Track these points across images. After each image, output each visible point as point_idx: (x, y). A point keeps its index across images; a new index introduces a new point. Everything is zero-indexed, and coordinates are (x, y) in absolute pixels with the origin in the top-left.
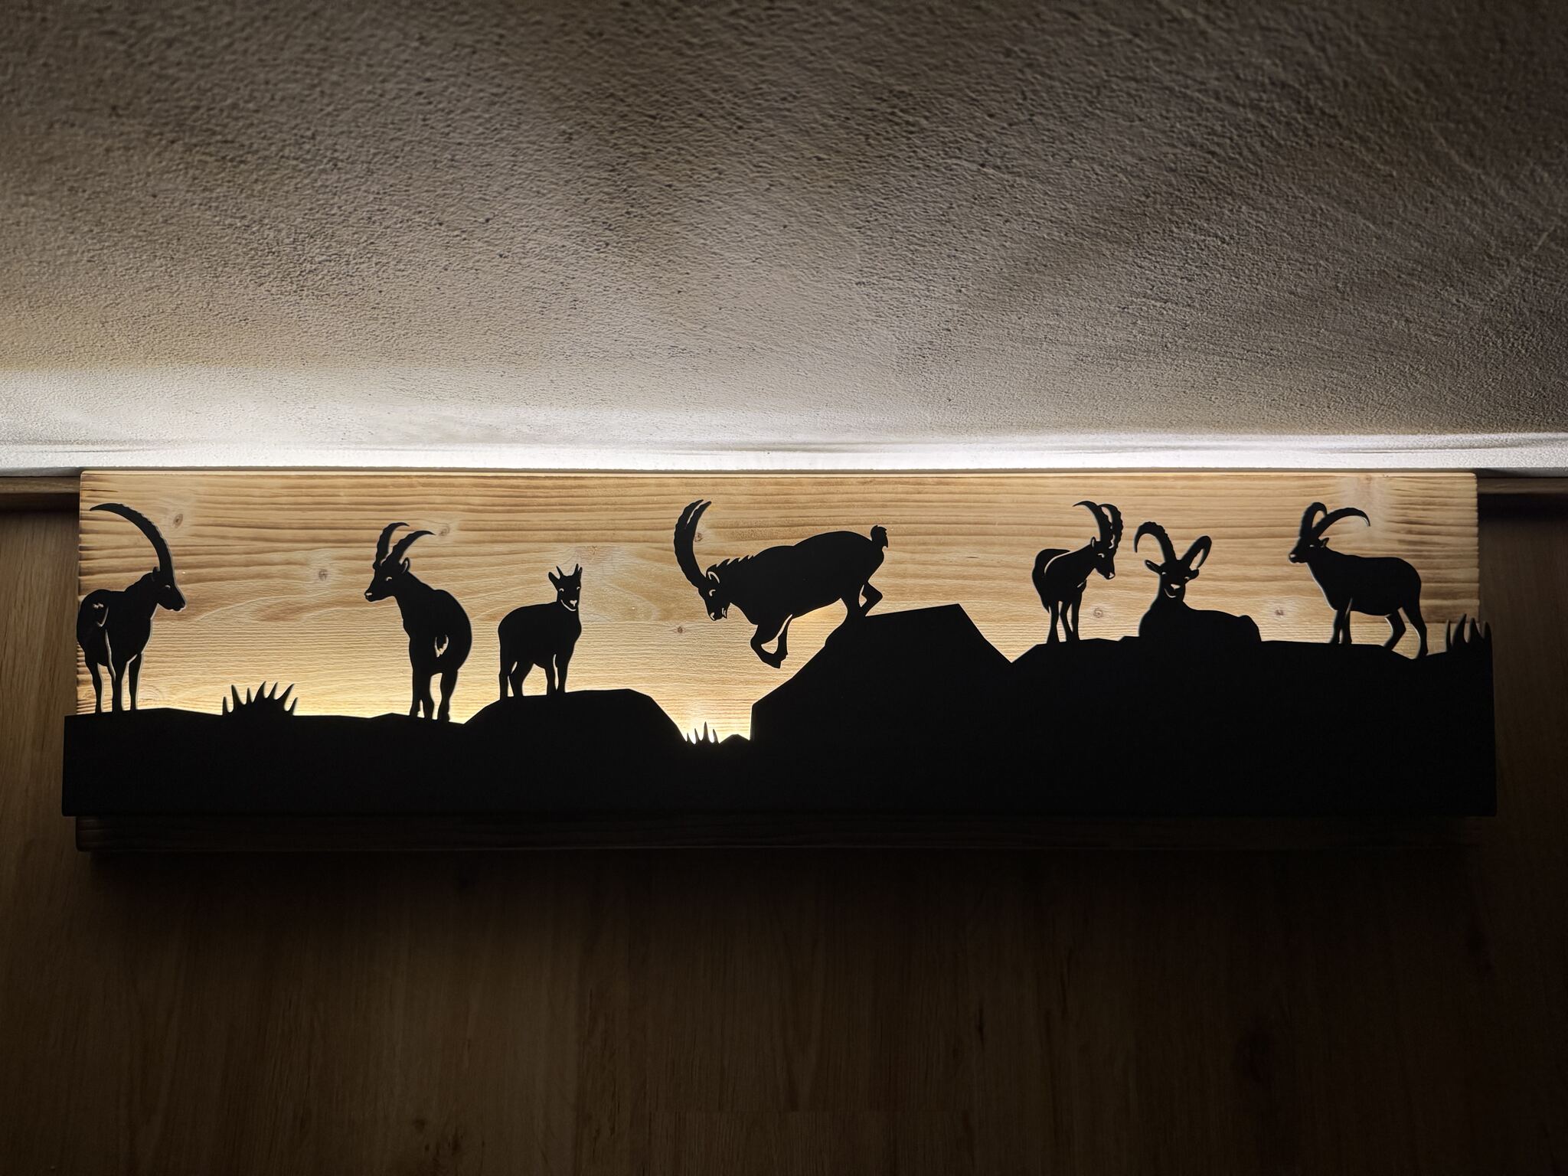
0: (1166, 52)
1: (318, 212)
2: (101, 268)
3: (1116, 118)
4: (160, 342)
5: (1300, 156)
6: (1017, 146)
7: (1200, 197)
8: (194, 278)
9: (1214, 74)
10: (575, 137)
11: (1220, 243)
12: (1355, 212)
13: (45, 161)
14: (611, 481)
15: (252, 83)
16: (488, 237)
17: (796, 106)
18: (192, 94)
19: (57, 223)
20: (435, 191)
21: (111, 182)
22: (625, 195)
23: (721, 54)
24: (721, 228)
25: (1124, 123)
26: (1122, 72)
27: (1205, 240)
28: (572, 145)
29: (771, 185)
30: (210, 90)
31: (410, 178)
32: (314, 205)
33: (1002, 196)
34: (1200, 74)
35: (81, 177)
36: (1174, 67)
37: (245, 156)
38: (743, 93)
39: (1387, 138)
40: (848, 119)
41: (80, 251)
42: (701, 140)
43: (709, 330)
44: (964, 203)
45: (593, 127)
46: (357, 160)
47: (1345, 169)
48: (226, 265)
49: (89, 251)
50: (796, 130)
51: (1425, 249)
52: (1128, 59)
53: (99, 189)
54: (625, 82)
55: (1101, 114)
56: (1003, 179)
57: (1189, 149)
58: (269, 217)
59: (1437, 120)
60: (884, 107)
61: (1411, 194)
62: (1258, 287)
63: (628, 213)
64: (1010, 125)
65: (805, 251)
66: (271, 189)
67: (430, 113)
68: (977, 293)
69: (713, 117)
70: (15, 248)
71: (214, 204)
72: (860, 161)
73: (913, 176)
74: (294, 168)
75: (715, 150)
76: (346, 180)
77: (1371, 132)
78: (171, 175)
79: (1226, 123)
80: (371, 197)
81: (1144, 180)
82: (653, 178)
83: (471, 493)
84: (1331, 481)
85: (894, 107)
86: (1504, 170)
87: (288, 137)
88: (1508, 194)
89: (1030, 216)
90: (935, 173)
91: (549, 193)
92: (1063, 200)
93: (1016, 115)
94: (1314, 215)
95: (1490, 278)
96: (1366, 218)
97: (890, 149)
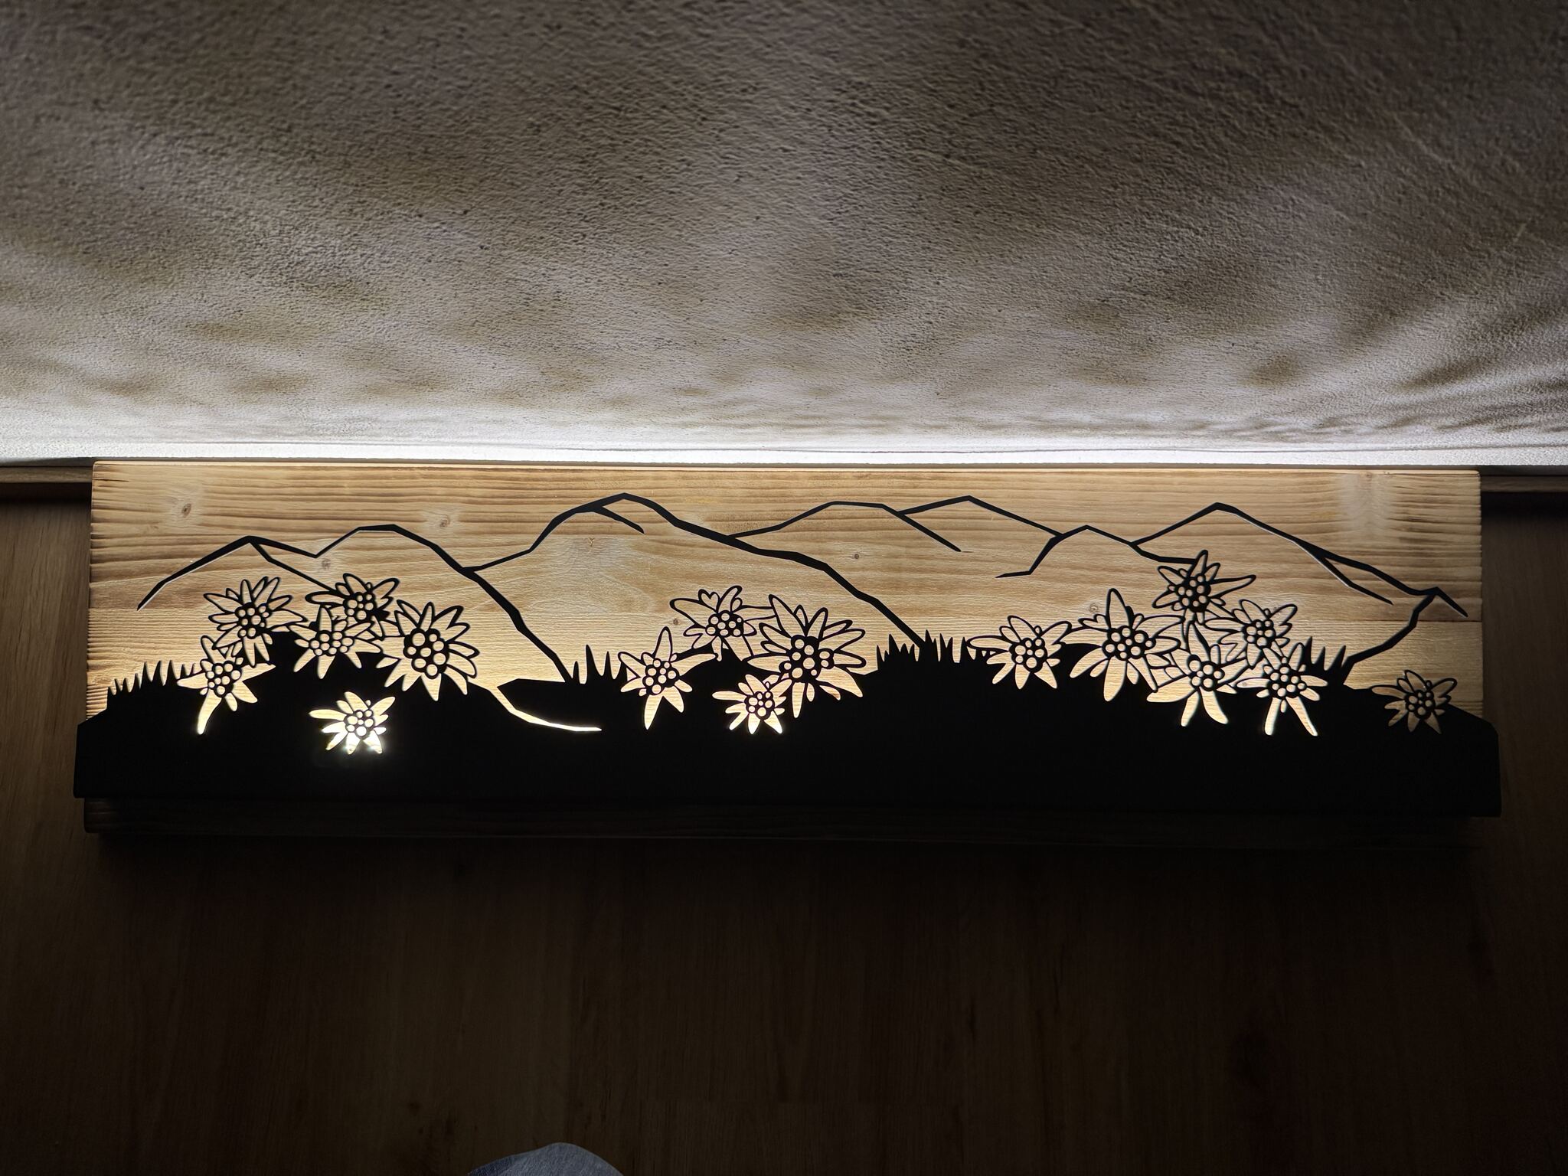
0: (1120, 42)
1: (300, 204)
2: (97, 260)
3: (1077, 108)
4: (159, 333)
5: (1265, 146)
6: (981, 136)
7: (1169, 188)
8: (186, 270)
9: (1170, 64)
11: (1193, 235)
12: (1326, 203)
13: (35, 154)
14: (609, 474)
15: (227, 76)
16: (467, 229)
17: (757, 98)
18: (168, 89)
19: (51, 215)
20: (412, 183)
21: (99, 174)
22: (597, 186)
23: (678, 47)
24: (695, 220)
25: (1084, 113)
26: (1077, 61)
27: (1178, 232)
28: (540, 136)
29: (740, 176)
30: (187, 83)
31: (387, 170)
32: (296, 197)
33: (970, 188)
34: (1156, 63)
35: (70, 169)
36: (1128, 57)
37: (226, 148)
38: (703, 85)
39: (1351, 128)
40: (809, 110)
41: (75, 243)
42: (667, 132)
43: (691, 321)
44: (933, 194)
45: (560, 119)
46: (334, 152)
47: (1313, 160)
48: (216, 257)
49: (84, 242)
50: (759, 121)
51: (1402, 241)
52: (1082, 49)
53: (88, 182)
54: (588, 74)
55: (1060, 105)
56: (969, 170)
57: (1152, 139)
58: (254, 209)
59: (1400, 109)
60: (843, 98)
61: (1381, 183)
62: (1238, 279)
63: (602, 204)
64: (971, 115)
65: (780, 243)
66: (254, 181)
67: (400, 105)
68: (955, 285)
69: (677, 109)
71: (199, 197)
72: (825, 153)
73: (879, 167)
74: (274, 160)
75: (682, 142)
76: (325, 172)
77: (1334, 121)
78: (156, 168)
79: (1188, 113)
80: (351, 189)
81: (1111, 170)
82: (624, 169)
83: (470, 485)
84: (1332, 478)
85: (853, 98)
86: (1474, 160)
87: (265, 130)
88: (1481, 184)
89: (1000, 207)
90: (900, 164)
91: (523, 185)
92: (1031, 191)
93: (976, 105)
94: (1286, 206)
95: (1473, 271)
96: (1339, 210)
97: (854, 140)
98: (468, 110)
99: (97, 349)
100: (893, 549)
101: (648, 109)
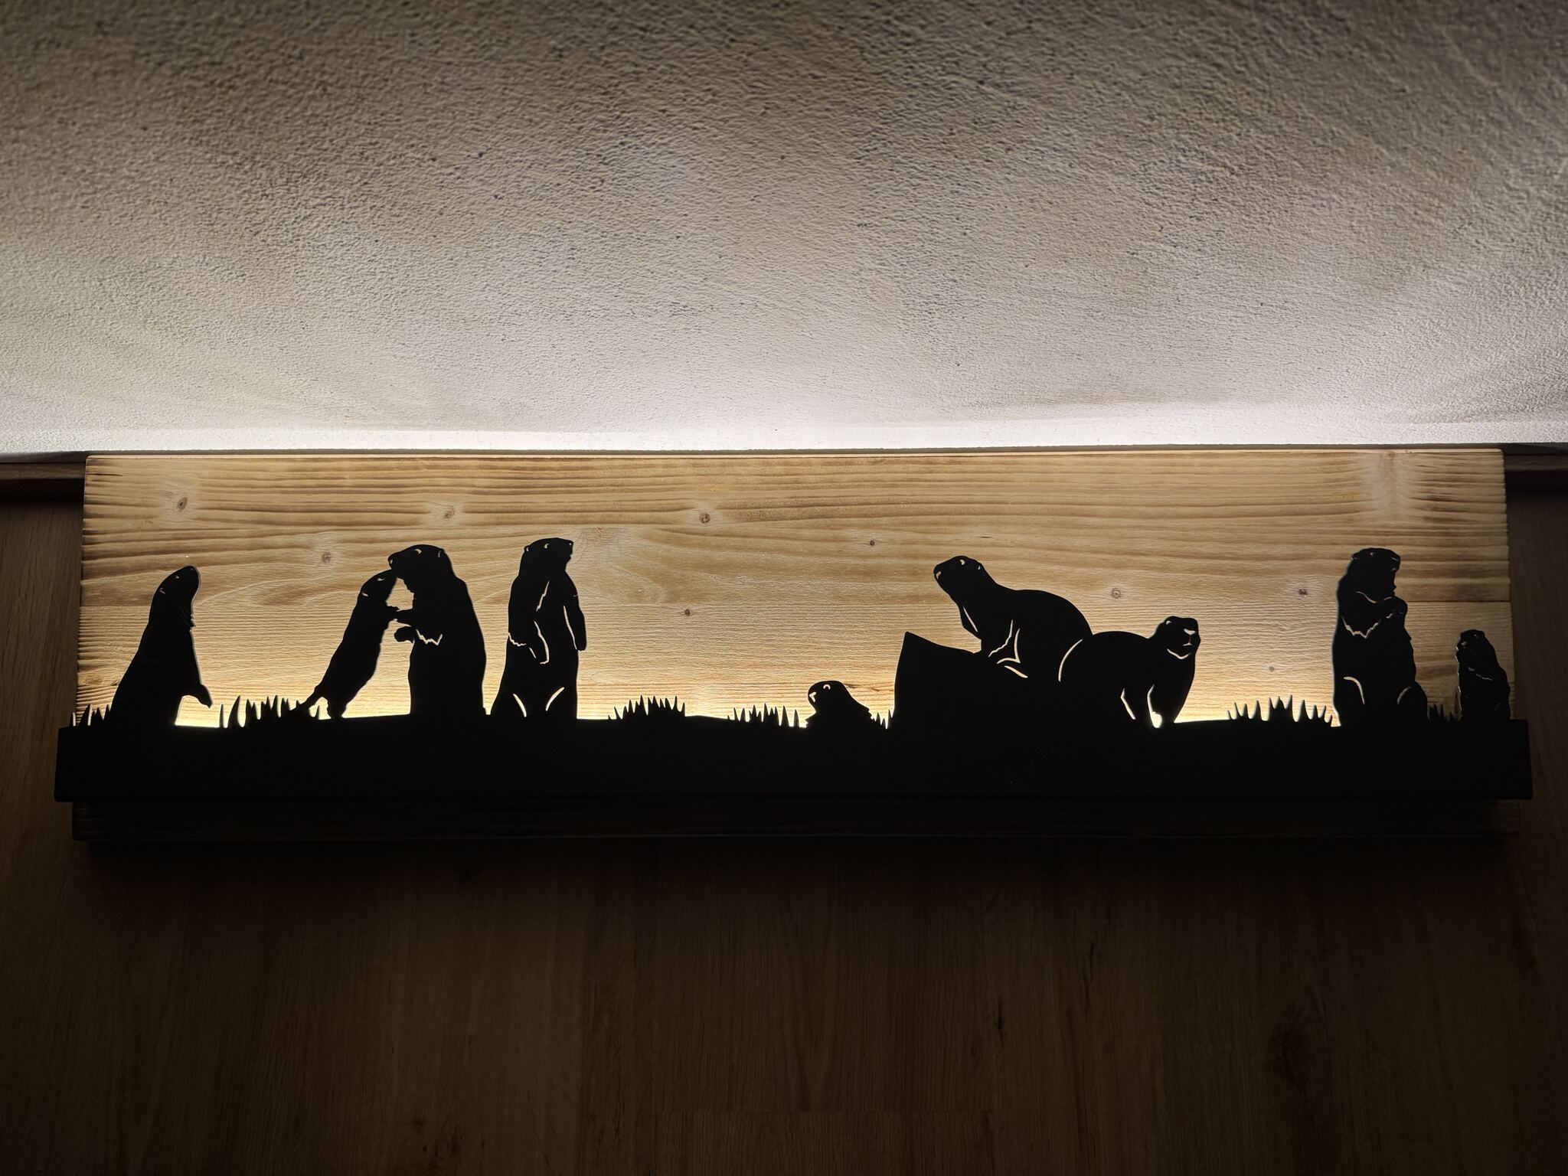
1: (309, 146)
2: (96, 215)
3: (1117, 25)
4: (159, 302)
5: (1308, 68)
6: (1017, 59)
7: (1207, 119)
8: (188, 226)
10: (566, 54)
11: (1228, 174)
12: (1367, 136)
14: (617, 463)
16: (482, 175)
17: (788, 14)
19: (49, 162)
20: (426, 120)
21: (101, 112)
22: (619, 122)
24: (717, 161)
25: (1125, 30)
27: (1213, 171)
28: (562, 63)
29: (767, 108)
31: (400, 105)
32: (305, 139)
33: (1004, 120)
35: (70, 106)
37: (234, 80)
39: (1398, 47)
40: (841, 28)
41: (74, 196)
42: (693, 56)
43: (709, 282)
44: (964, 128)
45: (583, 42)
46: (346, 84)
47: (1356, 84)
48: (219, 211)
49: (82, 194)
50: (789, 42)
51: (1441, 180)
53: (89, 121)
55: (1101, 21)
56: (1002, 99)
57: (1193, 61)
58: (260, 153)
59: (1450, 22)
61: (1424, 111)
62: (1270, 227)
63: (622, 143)
64: (1008, 34)
65: (805, 187)
66: (263, 120)
67: (418, 27)
68: (982, 236)
69: (705, 28)
70: (9, 192)
72: (856, 79)
73: (911, 96)
74: (284, 94)
75: (708, 68)
76: (337, 108)
77: (1382, 38)
78: (160, 104)
79: (1231, 29)
80: (362, 129)
81: (1149, 98)
82: (647, 101)
83: (476, 475)
84: (1352, 458)
85: (888, 14)
86: (1520, 83)
87: (276, 57)
88: (1525, 112)
89: (1033, 143)
90: (933, 92)
91: (542, 121)
92: (1065, 124)
93: (1013, 21)
94: (1325, 140)
95: (1510, 214)
96: (1379, 143)
97: (887, 64)
99: (93, 322)
100: (909, 536)
101: (675, 29)
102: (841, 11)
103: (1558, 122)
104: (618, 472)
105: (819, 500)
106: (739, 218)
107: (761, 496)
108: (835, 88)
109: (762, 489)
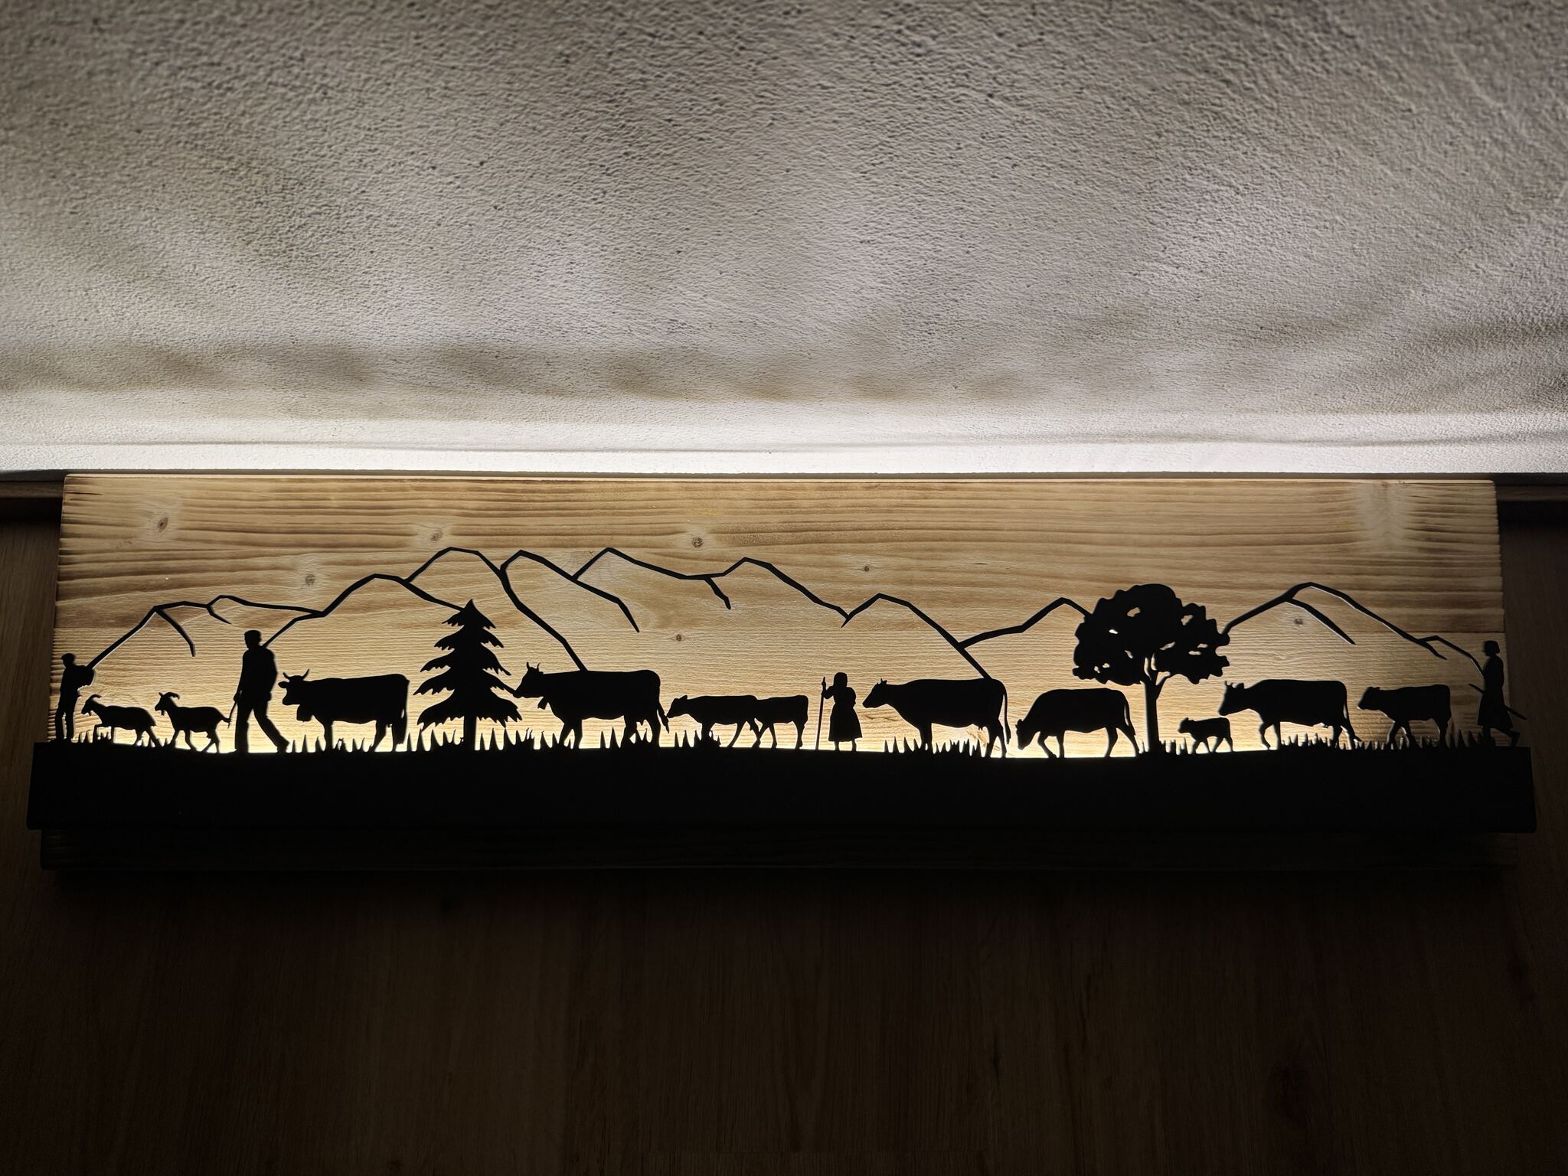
1: (307, 152)
2: (84, 221)
3: (1129, 38)
5: (1317, 85)
6: (1027, 72)
7: (1214, 137)
8: (179, 234)
10: (572, 59)
11: (1233, 194)
12: (1372, 156)
13: (26, 87)
16: (482, 184)
17: (799, 22)
19: (38, 165)
20: (428, 127)
21: (94, 113)
22: (624, 131)
24: (722, 173)
25: (1136, 43)
27: (1218, 190)
28: (569, 69)
29: (774, 119)
31: (402, 111)
32: (303, 144)
33: (1012, 135)
35: (62, 107)
37: (233, 81)
38: (745, 6)
39: (1407, 65)
40: (852, 37)
41: (63, 200)
42: (702, 64)
43: (710, 299)
44: (972, 142)
45: (590, 47)
46: (347, 87)
47: (1363, 103)
48: (212, 219)
49: (72, 199)
50: (799, 51)
51: (1443, 202)
53: (81, 123)
55: (1113, 33)
56: (1011, 113)
57: (1202, 76)
58: (257, 159)
59: (1458, 41)
60: (890, 24)
61: (1429, 131)
62: (1273, 248)
63: (626, 154)
64: (1019, 46)
65: (809, 201)
66: (260, 124)
67: (423, 29)
68: (985, 254)
69: (714, 35)
71: (200, 142)
72: (865, 91)
73: (919, 109)
74: (283, 97)
75: (717, 76)
76: (337, 113)
77: (1390, 55)
78: (155, 106)
79: (1241, 45)
80: (362, 134)
81: (1157, 114)
82: (653, 110)
83: (466, 497)
84: (1347, 488)
85: (900, 23)
86: (1525, 104)
87: (277, 58)
88: (1529, 134)
89: (1039, 159)
90: (942, 105)
91: (545, 129)
92: (1073, 140)
93: (1026, 33)
94: (1330, 159)
95: (1510, 239)
96: (1384, 164)
97: (896, 75)
98: (494, 35)
100: (904, 562)
101: (685, 35)
102: (853, 19)
103: (1561, 144)
104: (611, 495)
105: (814, 525)
106: (742, 232)
107: (754, 521)
108: (843, 99)
109: (756, 514)
